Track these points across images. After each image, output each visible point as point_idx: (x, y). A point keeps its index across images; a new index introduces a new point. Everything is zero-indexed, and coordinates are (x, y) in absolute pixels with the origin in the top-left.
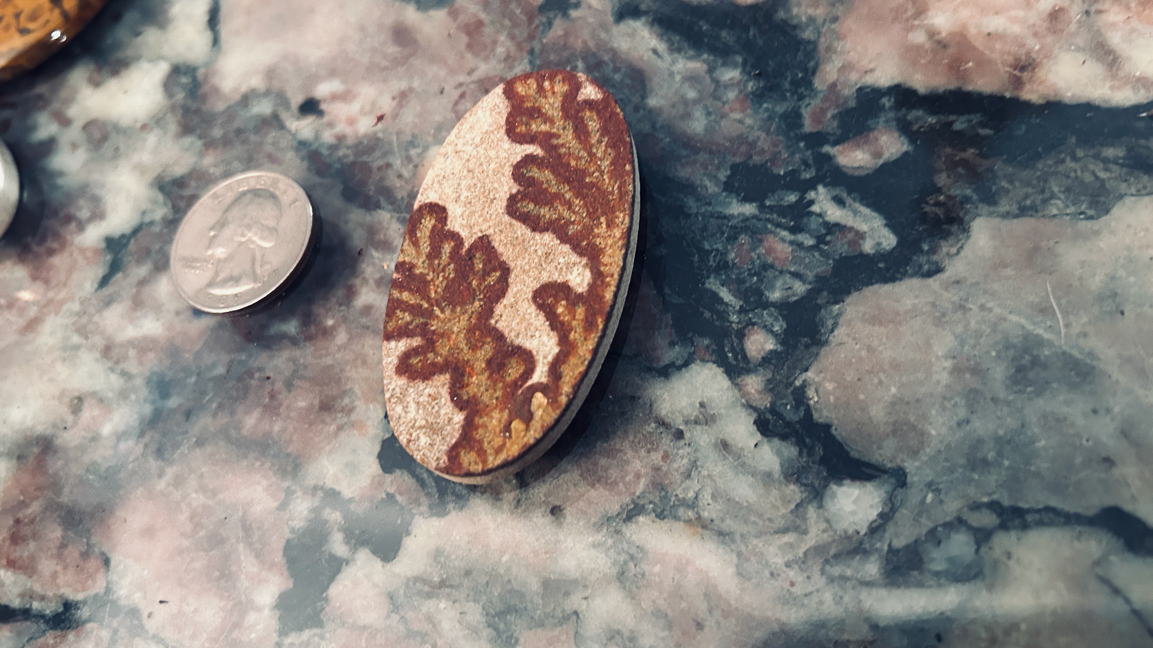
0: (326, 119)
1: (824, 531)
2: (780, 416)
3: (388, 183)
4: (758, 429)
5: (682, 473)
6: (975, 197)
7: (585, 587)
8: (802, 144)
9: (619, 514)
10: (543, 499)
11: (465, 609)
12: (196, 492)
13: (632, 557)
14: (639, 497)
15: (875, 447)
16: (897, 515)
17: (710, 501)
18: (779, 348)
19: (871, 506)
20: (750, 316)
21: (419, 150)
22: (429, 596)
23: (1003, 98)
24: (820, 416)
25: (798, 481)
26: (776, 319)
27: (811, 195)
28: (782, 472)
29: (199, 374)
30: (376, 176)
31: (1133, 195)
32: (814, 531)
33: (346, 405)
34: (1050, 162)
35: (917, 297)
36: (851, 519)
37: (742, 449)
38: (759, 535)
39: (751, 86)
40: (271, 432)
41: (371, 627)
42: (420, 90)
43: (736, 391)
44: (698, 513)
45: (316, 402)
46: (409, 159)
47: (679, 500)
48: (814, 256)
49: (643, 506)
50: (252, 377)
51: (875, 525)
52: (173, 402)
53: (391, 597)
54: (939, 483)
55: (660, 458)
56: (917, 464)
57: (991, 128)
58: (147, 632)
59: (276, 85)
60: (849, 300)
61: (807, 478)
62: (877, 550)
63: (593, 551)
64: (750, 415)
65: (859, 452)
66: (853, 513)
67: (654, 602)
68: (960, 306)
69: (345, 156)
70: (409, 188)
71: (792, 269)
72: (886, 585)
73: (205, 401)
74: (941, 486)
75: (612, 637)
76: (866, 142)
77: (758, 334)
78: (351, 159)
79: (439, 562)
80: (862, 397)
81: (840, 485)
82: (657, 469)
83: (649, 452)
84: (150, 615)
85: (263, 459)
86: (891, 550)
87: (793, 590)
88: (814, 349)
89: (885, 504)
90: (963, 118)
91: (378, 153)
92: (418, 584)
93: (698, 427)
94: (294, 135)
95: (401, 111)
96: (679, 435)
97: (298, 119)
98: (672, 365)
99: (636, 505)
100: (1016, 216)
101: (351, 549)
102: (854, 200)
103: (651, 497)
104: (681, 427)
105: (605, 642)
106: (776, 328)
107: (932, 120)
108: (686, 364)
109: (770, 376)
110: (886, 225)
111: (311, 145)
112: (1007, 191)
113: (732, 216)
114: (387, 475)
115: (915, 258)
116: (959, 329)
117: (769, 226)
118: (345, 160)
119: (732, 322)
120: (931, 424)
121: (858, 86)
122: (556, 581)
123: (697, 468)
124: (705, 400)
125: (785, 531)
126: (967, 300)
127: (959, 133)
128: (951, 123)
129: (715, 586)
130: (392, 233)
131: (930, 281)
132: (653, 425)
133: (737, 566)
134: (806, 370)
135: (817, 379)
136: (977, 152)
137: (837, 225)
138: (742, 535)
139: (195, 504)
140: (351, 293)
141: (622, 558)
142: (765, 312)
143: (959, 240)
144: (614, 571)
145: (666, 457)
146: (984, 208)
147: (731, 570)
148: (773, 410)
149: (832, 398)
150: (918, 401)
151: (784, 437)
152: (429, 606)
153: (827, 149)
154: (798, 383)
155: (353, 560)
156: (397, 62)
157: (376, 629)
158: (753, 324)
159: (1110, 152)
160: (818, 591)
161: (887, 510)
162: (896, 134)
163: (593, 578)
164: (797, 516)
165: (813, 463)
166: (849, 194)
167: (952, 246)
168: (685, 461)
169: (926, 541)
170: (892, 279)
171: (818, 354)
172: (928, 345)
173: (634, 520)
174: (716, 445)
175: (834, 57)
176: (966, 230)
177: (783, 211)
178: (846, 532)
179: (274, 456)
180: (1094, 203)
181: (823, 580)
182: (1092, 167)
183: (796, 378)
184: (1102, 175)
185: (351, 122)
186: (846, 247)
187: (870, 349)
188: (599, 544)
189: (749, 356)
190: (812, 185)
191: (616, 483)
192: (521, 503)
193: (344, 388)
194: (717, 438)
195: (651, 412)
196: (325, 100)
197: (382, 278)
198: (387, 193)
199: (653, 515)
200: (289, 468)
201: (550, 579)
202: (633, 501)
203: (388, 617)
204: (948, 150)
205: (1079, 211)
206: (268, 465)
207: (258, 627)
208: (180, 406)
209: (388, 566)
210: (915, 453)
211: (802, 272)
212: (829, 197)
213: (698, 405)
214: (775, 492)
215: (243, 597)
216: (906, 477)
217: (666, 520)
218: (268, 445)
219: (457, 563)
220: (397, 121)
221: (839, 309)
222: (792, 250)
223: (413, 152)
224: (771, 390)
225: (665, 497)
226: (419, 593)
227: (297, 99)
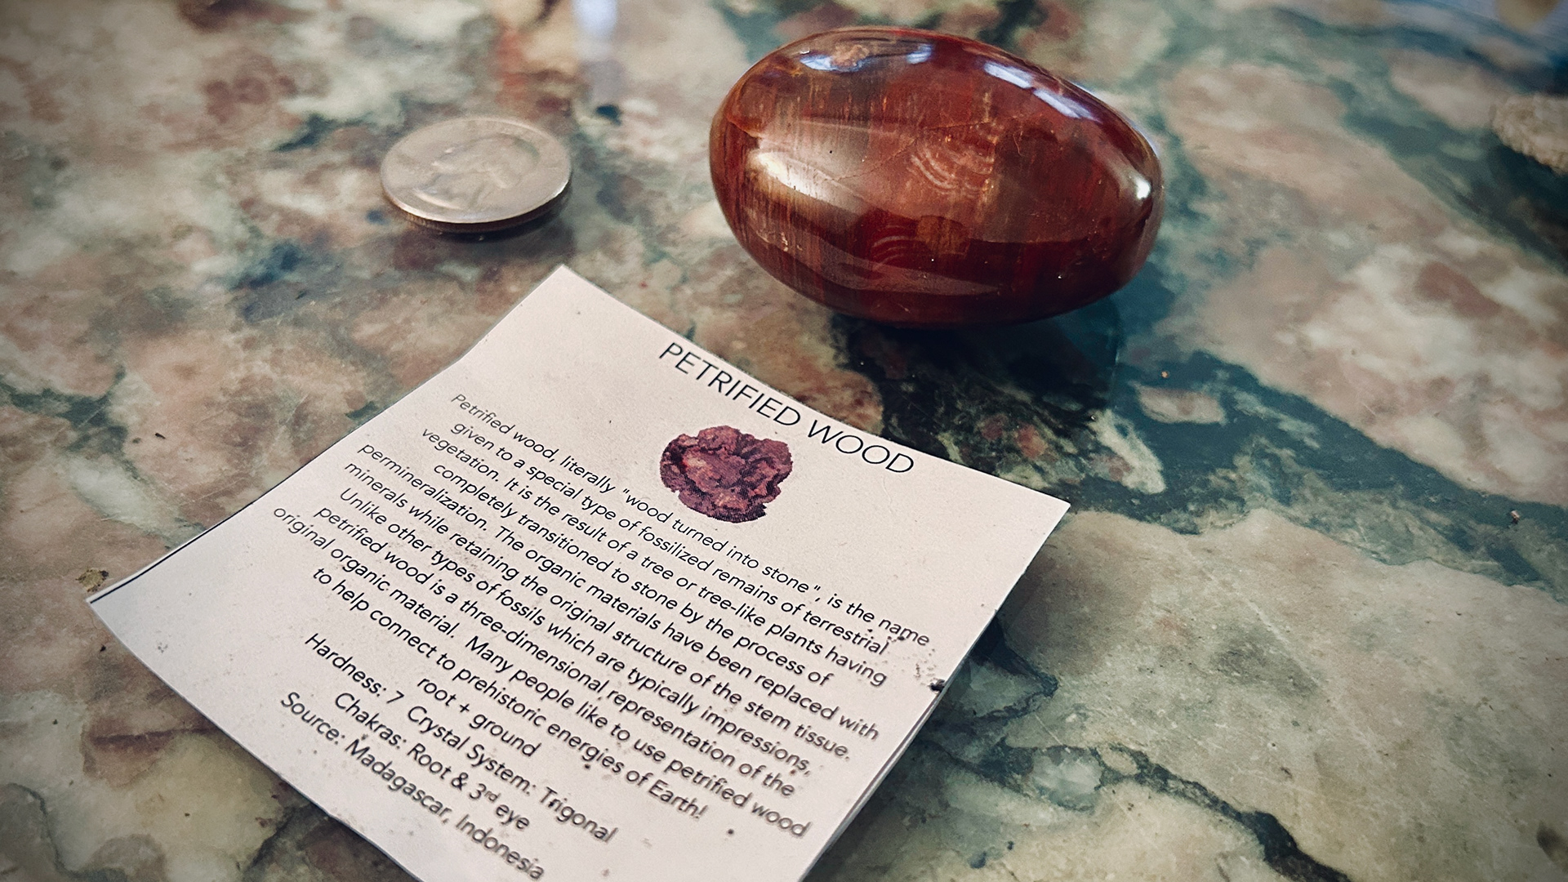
31: (1437, 562)
34: (1367, 497)
100: (1305, 525)
112: (1306, 501)
143: (1232, 518)
146: (1275, 504)
159: (1433, 516)
170: (1141, 518)
180: (1394, 550)
182: (1407, 520)
184: (1416, 531)
205: (1374, 550)
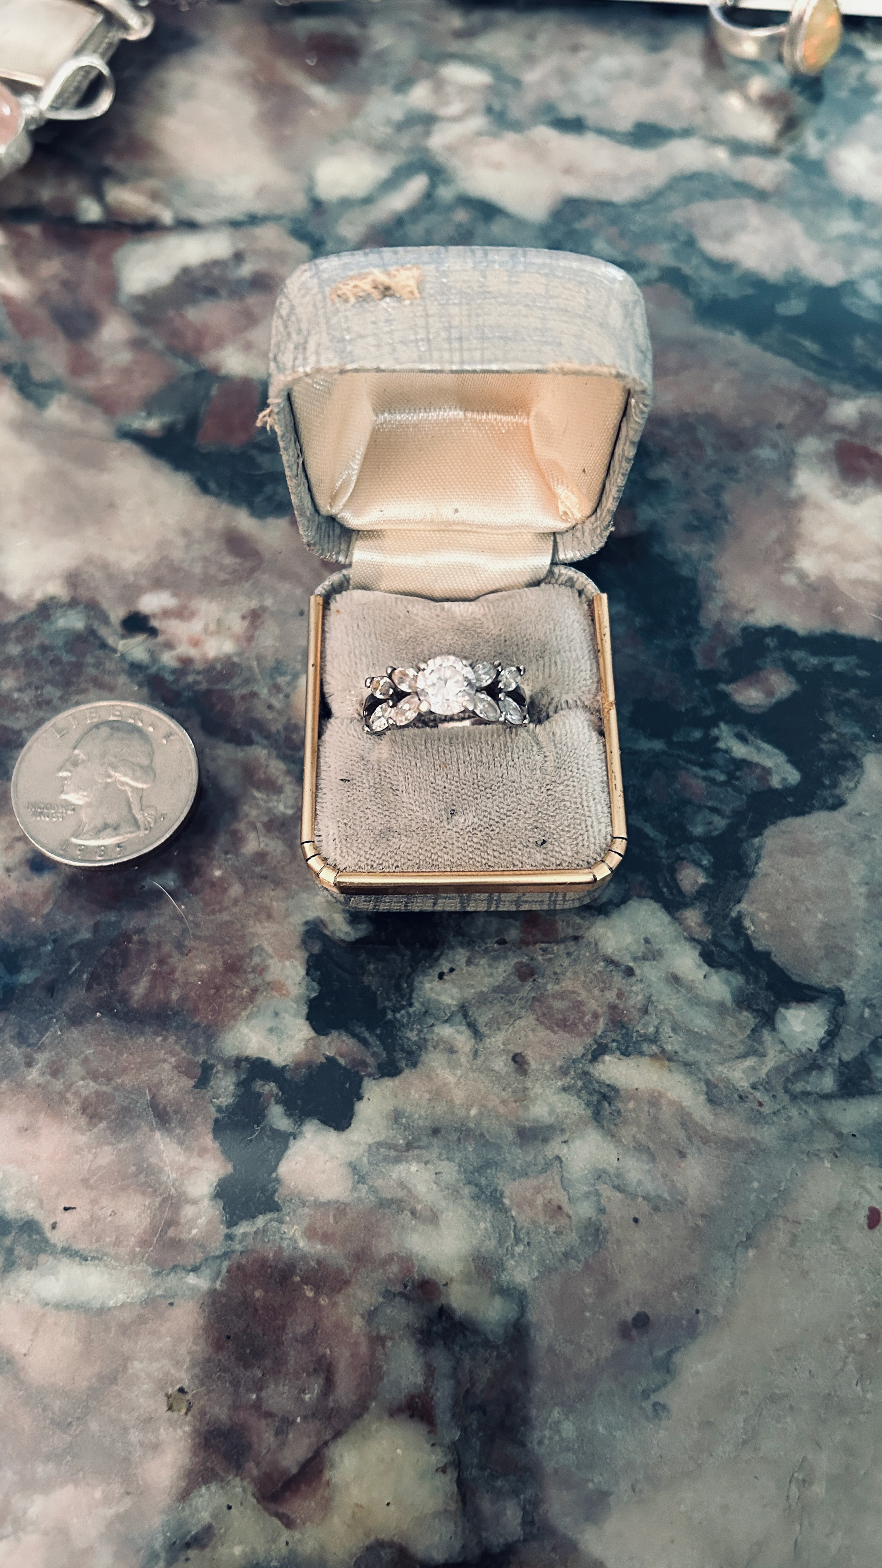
0: (160, 639)
1: (781, 1052)
2: (723, 948)
3: (257, 715)
4: (705, 961)
5: (639, 1010)
6: (862, 735)
7: (563, 1131)
8: (697, 682)
9: (584, 1055)
10: (502, 1047)
11: (440, 1169)
12: (83, 1079)
13: (605, 1097)
14: (600, 1036)
15: (812, 971)
16: (842, 1031)
17: (672, 1035)
18: (711, 881)
19: (818, 1025)
20: (678, 850)
21: (288, 678)
22: (397, 1161)
23: (874, 642)
24: (759, 945)
25: (749, 1008)
26: (704, 854)
27: (715, 732)
28: (734, 1001)
29: (54, 941)
30: (241, 707)
32: (771, 1053)
33: (258, 965)
35: (826, 829)
36: (803, 1039)
37: (693, 981)
38: (723, 1061)
39: (638, 622)
40: (169, 1002)
41: (337, 1202)
42: (274, 609)
43: (677, 925)
44: (661, 1047)
45: (219, 964)
46: (277, 688)
47: (641, 1036)
48: (727, 791)
49: (606, 1045)
50: (130, 941)
51: (824, 1042)
52: (26, 977)
53: (353, 1167)
54: (871, 1000)
55: (615, 997)
56: (851, 982)
57: (867, 670)
58: (55, 1246)
59: (84, 594)
60: (767, 832)
61: (758, 1005)
62: (829, 1064)
63: (563, 1094)
64: (695, 948)
65: (799, 975)
66: (804, 1033)
67: (634, 1137)
68: (866, 836)
69: (196, 683)
70: (284, 720)
71: (710, 804)
72: (842, 1097)
73: (70, 972)
74: (874, 1002)
75: (600, 1177)
76: (757, 681)
77: (688, 868)
78: (204, 686)
79: (402, 1124)
80: (793, 924)
81: (788, 1008)
82: (613, 1007)
83: (603, 991)
84: (54, 1226)
85: (164, 1033)
86: (842, 1063)
87: (762, 1109)
88: (743, 881)
89: (830, 1022)
90: (842, 660)
91: (237, 681)
92: (382, 1150)
93: (647, 963)
94: (123, 657)
95: (257, 633)
96: (629, 972)
97: (123, 637)
98: (610, 902)
99: (599, 1045)
101: (295, 1122)
102: (756, 737)
103: (613, 1035)
104: (631, 964)
105: (592, 1182)
106: (705, 862)
107: (814, 661)
108: (624, 900)
109: (706, 909)
110: (789, 761)
111: (147, 668)
113: (643, 752)
114: (322, 1037)
115: (819, 792)
116: (868, 857)
117: (681, 762)
118: (196, 688)
119: (661, 858)
120: (857, 945)
121: (741, 626)
122: (531, 1129)
123: (652, 1003)
124: (649, 936)
125: (745, 1056)
126: (870, 831)
127: (840, 674)
128: (830, 665)
129: (689, 1114)
130: (273, 771)
131: (836, 814)
132: (602, 964)
133: (707, 1094)
134: (739, 901)
135: (751, 910)
136: (858, 692)
137: (744, 761)
138: (707, 1064)
139: (84, 1093)
140: (237, 840)
141: (595, 1098)
142: (691, 847)
144: (589, 1112)
145: (620, 995)
147: (702, 1098)
148: (715, 942)
149: (767, 927)
150: (843, 925)
151: (729, 967)
152: (399, 1171)
153: (722, 687)
154: (734, 914)
155: (301, 1133)
156: (238, 577)
157: (342, 1203)
158: (683, 859)
160: (784, 1108)
161: (832, 1027)
162: (784, 674)
163: (569, 1121)
164: (754, 1040)
165: (761, 989)
166: (750, 731)
167: (850, 780)
168: (640, 997)
169: (869, 1053)
171: (747, 886)
172: (844, 874)
173: (600, 1059)
174: (667, 980)
175: (714, 594)
176: (859, 766)
177: (691, 747)
178: (800, 1051)
179: (177, 1028)
181: (787, 1097)
183: (731, 910)
185: (195, 643)
186: (755, 782)
187: (794, 879)
188: (569, 1087)
189: (683, 889)
190: (713, 722)
191: (575, 1024)
192: (480, 1053)
193: (250, 946)
194: (668, 973)
195: (597, 951)
196: (154, 616)
197: (271, 821)
198: (260, 726)
199: (618, 1053)
200: (201, 1040)
201: (524, 1128)
202: (596, 1042)
203: (354, 1189)
204: (833, 690)
206: (172, 1039)
207: (199, 1221)
208: (37, 980)
209: (345, 1135)
210: (848, 974)
211: (719, 806)
212: (731, 734)
213: (642, 941)
214: (730, 1019)
215: (173, 1191)
216: (844, 995)
217: (632, 1057)
218: (167, 1016)
219: (421, 1123)
220: (253, 644)
221: (759, 841)
222: (706, 786)
223: (281, 680)
224: (710, 923)
225: (627, 1034)
226: (386, 1159)
227: (117, 614)
